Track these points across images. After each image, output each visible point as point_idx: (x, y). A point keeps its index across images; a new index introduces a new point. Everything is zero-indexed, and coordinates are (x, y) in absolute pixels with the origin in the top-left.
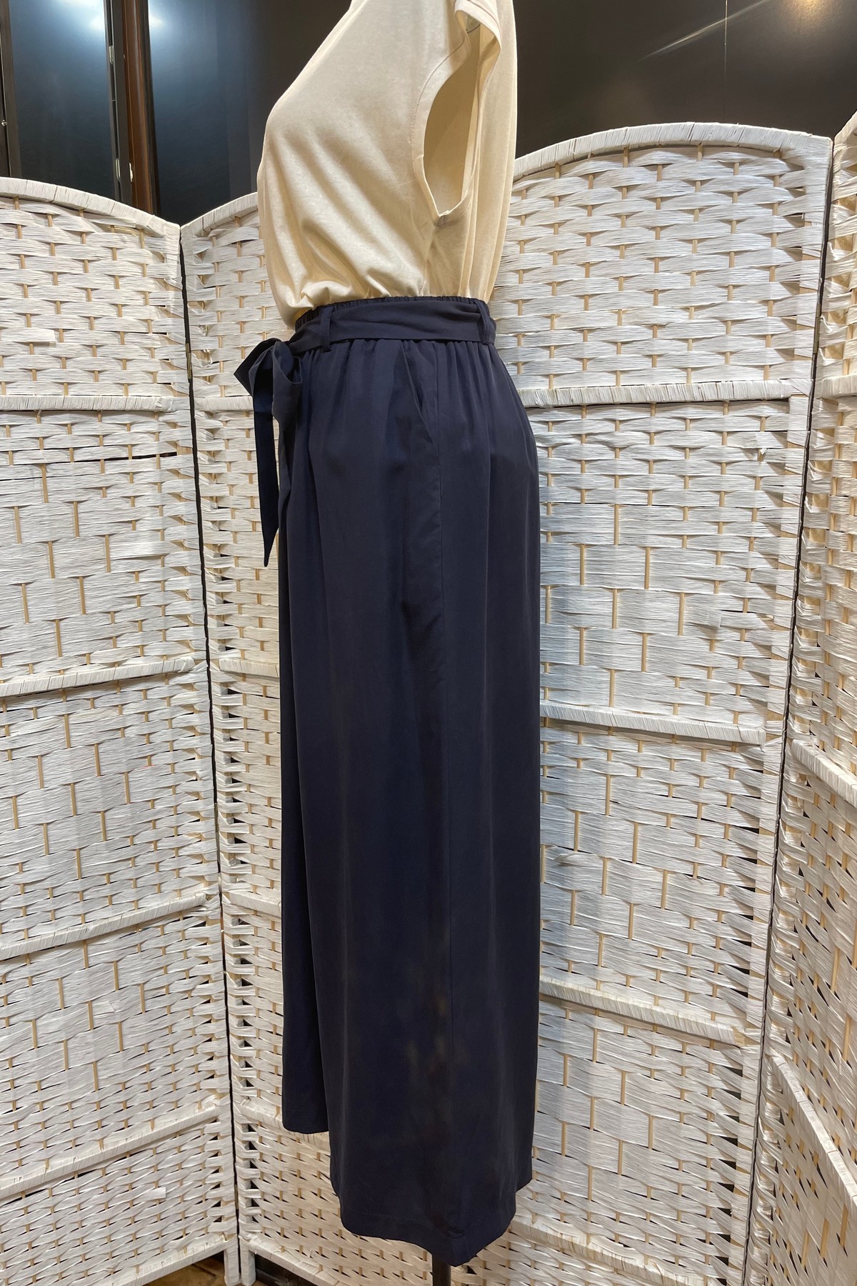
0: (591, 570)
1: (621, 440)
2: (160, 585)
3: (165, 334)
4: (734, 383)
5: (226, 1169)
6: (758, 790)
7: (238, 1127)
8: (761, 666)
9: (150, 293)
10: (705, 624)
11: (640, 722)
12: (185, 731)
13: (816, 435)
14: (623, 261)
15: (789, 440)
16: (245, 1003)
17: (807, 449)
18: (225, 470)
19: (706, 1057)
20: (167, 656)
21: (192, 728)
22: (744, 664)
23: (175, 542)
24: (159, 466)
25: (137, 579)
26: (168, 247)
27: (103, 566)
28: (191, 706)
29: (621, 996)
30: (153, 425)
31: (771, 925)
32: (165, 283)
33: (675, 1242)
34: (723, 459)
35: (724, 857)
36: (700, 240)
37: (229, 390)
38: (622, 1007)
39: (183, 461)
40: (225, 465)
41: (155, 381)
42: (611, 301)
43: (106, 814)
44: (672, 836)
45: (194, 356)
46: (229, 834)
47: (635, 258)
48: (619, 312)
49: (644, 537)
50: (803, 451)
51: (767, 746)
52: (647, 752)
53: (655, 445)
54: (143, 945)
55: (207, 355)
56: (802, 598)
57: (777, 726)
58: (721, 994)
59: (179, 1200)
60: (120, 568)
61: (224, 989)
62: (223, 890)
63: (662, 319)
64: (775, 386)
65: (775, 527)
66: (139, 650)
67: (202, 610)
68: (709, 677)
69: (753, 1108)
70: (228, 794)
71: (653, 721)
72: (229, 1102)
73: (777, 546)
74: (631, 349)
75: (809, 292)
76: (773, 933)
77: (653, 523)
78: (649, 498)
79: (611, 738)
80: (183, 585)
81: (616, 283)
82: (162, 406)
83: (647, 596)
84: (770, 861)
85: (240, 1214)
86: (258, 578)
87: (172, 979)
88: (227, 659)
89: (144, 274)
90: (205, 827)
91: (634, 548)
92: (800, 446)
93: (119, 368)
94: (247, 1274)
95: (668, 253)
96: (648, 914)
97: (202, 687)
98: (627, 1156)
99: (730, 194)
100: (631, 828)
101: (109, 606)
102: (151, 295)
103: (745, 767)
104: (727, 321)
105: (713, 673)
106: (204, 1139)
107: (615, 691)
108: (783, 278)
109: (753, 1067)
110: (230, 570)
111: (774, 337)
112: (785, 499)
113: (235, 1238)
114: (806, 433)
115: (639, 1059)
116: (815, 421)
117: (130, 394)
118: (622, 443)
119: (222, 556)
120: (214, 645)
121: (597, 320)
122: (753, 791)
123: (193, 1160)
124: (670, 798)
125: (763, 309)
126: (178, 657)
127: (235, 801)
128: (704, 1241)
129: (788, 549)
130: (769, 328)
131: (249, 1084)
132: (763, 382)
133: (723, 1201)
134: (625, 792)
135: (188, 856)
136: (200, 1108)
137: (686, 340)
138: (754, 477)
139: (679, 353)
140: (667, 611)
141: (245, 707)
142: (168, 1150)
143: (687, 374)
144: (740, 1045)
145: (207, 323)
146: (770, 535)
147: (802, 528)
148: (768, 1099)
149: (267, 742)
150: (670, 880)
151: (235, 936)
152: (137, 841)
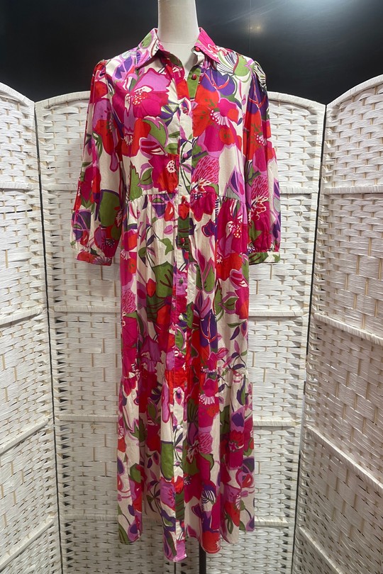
8: (301, 288)
17: (317, 211)
24: (26, 216)
39: (36, 214)
45: (41, 164)
60: (11, 266)
64: (306, 189)
70: (58, 369)
89: (19, 123)
90: (47, 387)
99: (290, 120)
103: (295, 325)
120: (51, 300)
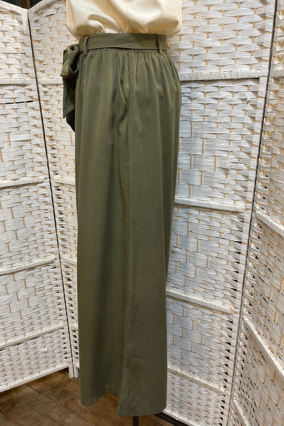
0: (182, 147)
1: (193, 95)
2: (30, 151)
3: (25, 53)
4: (238, 71)
5: (68, 343)
6: (242, 229)
7: (70, 331)
9: (17, 37)
10: (224, 168)
11: (200, 204)
12: (43, 203)
13: (270, 93)
14: (195, 20)
15: (259, 95)
16: (70, 293)
18: (50, 108)
19: (221, 317)
20: (35, 177)
21: (46, 202)
22: (238, 182)
23: (35, 135)
25: (21, 149)
26: (23, 19)
27: (8, 144)
28: (45, 194)
29: (193, 296)
30: (22, 90)
31: (245, 275)
32: (23, 33)
33: (210, 373)
34: (232, 103)
35: (229, 251)
36: (225, 11)
37: (50, 76)
38: (193, 300)
40: (50, 105)
41: (22, 72)
42: (191, 37)
43: (17, 231)
44: (211, 244)
46: (61, 238)
47: (200, 18)
48: (193, 42)
49: (202, 134)
50: (264, 99)
51: (246, 213)
52: (203, 214)
53: (207, 97)
54: (33, 274)
55: (41, 62)
56: (261, 158)
57: (250, 206)
58: (227, 297)
59: (52, 352)
61: (63, 288)
62: (60, 256)
63: (210, 45)
65: (252, 130)
66: (24, 174)
67: (46, 160)
68: (225, 187)
69: (236, 334)
71: (204, 203)
72: (67, 323)
73: (252, 138)
74: (198, 58)
75: (268, 33)
76: (245, 278)
77: (206, 129)
78: (204, 119)
79: (189, 209)
80: (38, 151)
81: (192, 29)
82: (25, 83)
83: (203, 157)
84: (245, 253)
85: (73, 357)
86: (64, 148)
87: (45, 285)
88: (56, 178)
91: (199, 138)
92: (263, 97)
93: (7, 67)
94: (76, 374)
95: (213, 16)
96: (202, 270)
97: (48, 188)
98: (194, 346)
100: (196, 240)
101: (12, 158)
102: (18, 38)
104: (235, 45)
105: (227, 186)
106: (59, 334)
107: (191, 192)
108: (258, 27)
109: (237, 321)
110: (55, 145)
111: (255, 52)
112: (256, 119)
113: (71, 364)
114: (265, 92)
115: (199, 317)
116: (270, 87)
117: (12, 78)
118: (194, 97)
119: (52, 140)
121: (185, 46)
122: (240, 229)
123: (56, 340)
124: (210, 230)
125: (250, 40)
126: (39, 177)
127: (63, 227)
128: (219, 374)
129: (256, 139)
130: (252, 48)
131: (73, 318)
132: (249, 71)
133: (225, 362)
134: (194, 228)
135: (48, 245)
136: (57, 325)
137: (219, 54)
138: (244, 110)
139: (217, 59)
140: (211, 162)
141: (64, 195)
142: (48, 337)
143: (220, 68)
144: (232, 314)
145: (40, 49)
146: (250, 133)
147: (262, 131)
148: (242, 332)
149: (72, 207)
150: (210, 259)
151: (65, 272)
152: (28, 240)
